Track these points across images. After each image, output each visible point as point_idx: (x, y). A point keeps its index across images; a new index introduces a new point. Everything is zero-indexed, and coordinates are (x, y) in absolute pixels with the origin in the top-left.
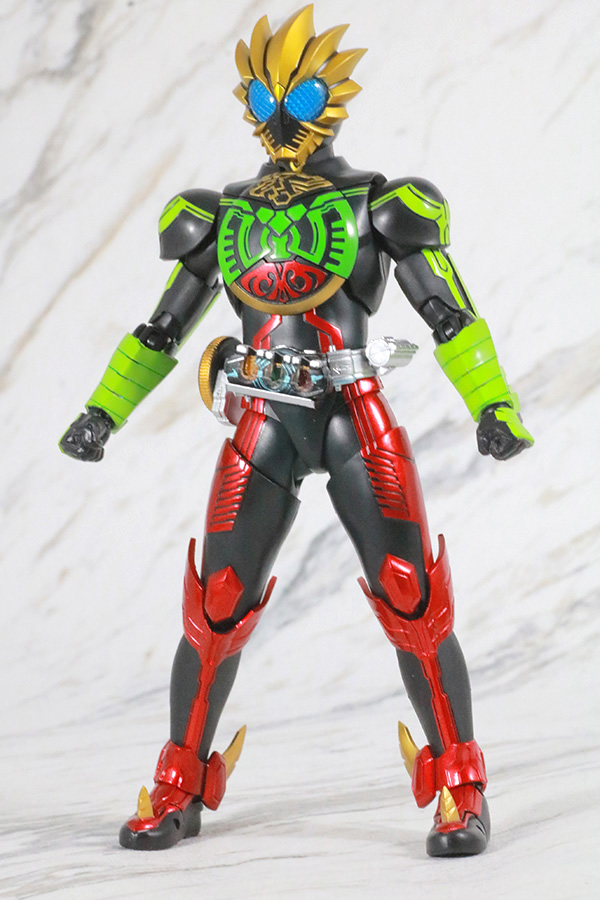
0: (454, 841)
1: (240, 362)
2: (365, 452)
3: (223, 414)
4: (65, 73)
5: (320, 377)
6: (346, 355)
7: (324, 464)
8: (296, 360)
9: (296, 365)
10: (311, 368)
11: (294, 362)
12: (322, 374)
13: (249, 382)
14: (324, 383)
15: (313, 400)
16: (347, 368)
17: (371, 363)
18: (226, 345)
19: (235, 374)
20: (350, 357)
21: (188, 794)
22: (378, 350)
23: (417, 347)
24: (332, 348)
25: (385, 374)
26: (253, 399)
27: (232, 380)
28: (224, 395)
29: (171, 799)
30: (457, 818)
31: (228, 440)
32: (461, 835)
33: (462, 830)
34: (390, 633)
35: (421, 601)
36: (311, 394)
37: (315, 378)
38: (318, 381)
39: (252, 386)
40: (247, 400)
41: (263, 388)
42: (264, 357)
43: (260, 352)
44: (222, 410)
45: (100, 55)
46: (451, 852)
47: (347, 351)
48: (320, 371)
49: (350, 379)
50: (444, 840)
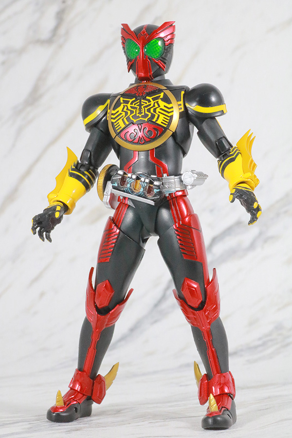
0: (215, 421)
1: (119, 179)
2: (176, 226)
3: (108, 203)
4: (49, 41)
5: (159, 190)
6: (172, 179)
7: (157, 231)
8: (147, 181)
9: (146, 183)
10: (155, 185)
11: (146, 181)
12: (159, 189)
13: (122, 189)
14: (160, 193)
15: (154, 201)
16: (172, 185)
17: (184, 183)
18: (112, 169)
19: (116, 185)
20: (174, 179)
21: (84, 395)
22: (188, 177)
23: (207, 176)
24: (165, 175)
25: (191, 189)
26: (125, 198)
27: (114, 188)
28: (109, 194)
29: (75, 397)
30: (217, 410)
31: (110, 217)
32: (219, 418)
33: (219, 416)
34: (188, 317)
35: (202, 302)
36: (153, 198)
37: (155, 191)
38: (157, 192)
39: (124, 191)
40: (121, 198)
41: (130, 193)
42: (131, 178)
43: (129, 175)
44: (108, 201)
45: (67, 33)
46: (213, 427)
47: (173, 177)
48: (158, 187)
49: (173, 191)
50: (210, 421)
